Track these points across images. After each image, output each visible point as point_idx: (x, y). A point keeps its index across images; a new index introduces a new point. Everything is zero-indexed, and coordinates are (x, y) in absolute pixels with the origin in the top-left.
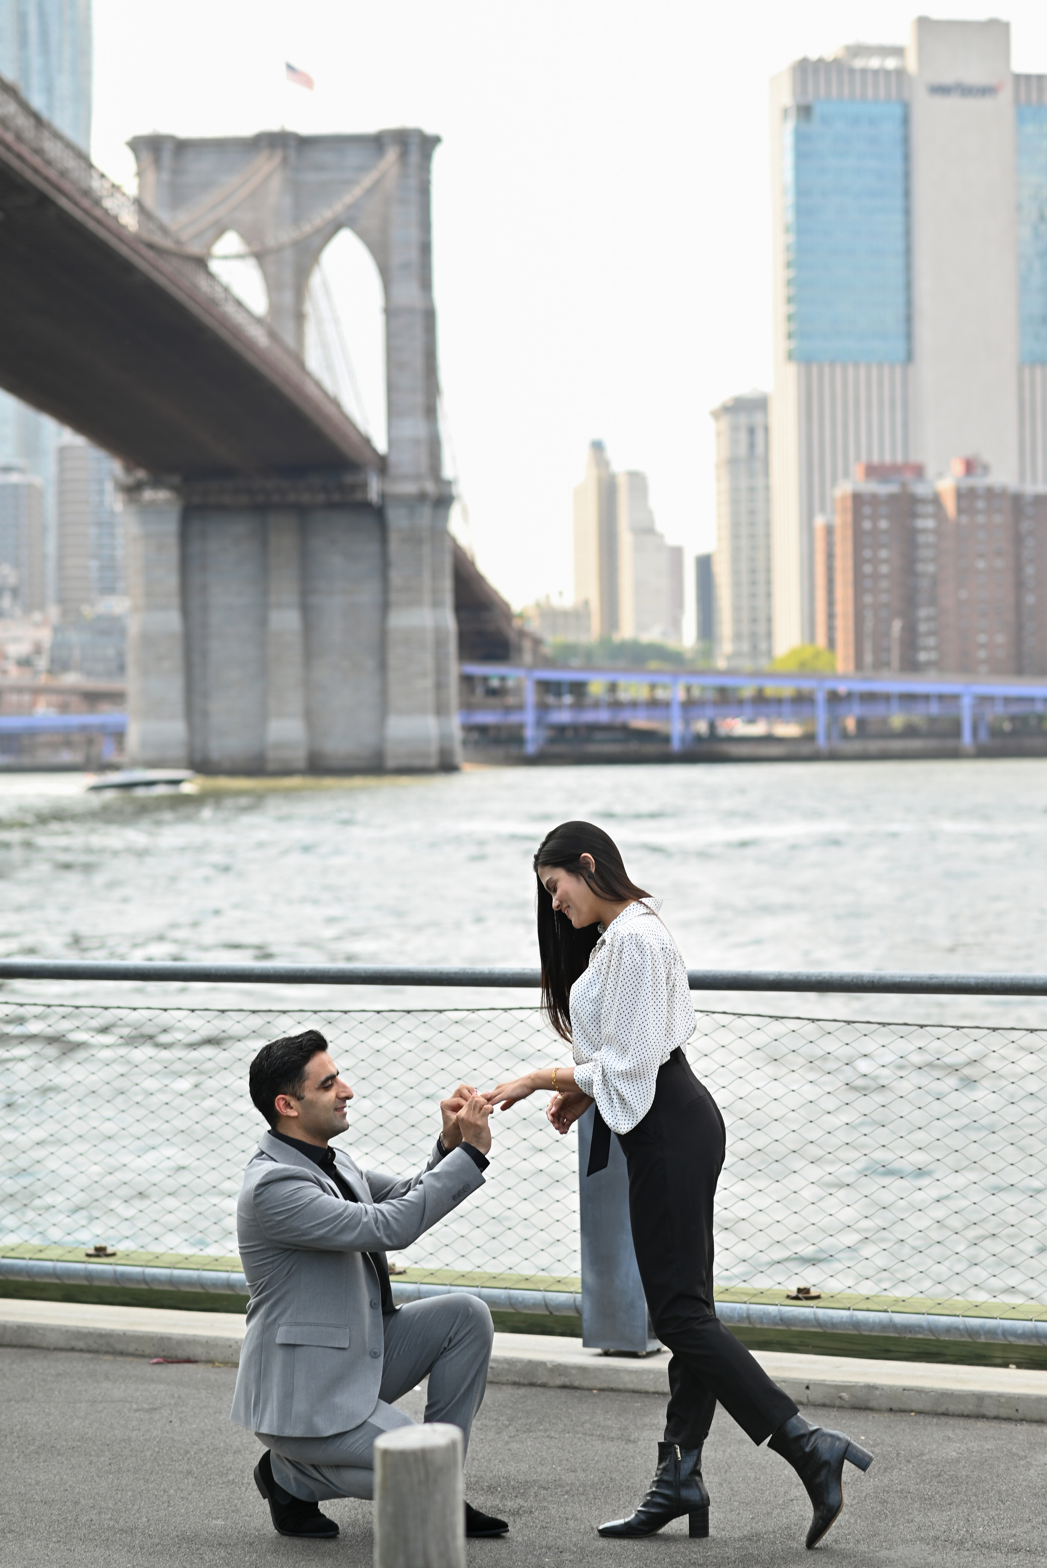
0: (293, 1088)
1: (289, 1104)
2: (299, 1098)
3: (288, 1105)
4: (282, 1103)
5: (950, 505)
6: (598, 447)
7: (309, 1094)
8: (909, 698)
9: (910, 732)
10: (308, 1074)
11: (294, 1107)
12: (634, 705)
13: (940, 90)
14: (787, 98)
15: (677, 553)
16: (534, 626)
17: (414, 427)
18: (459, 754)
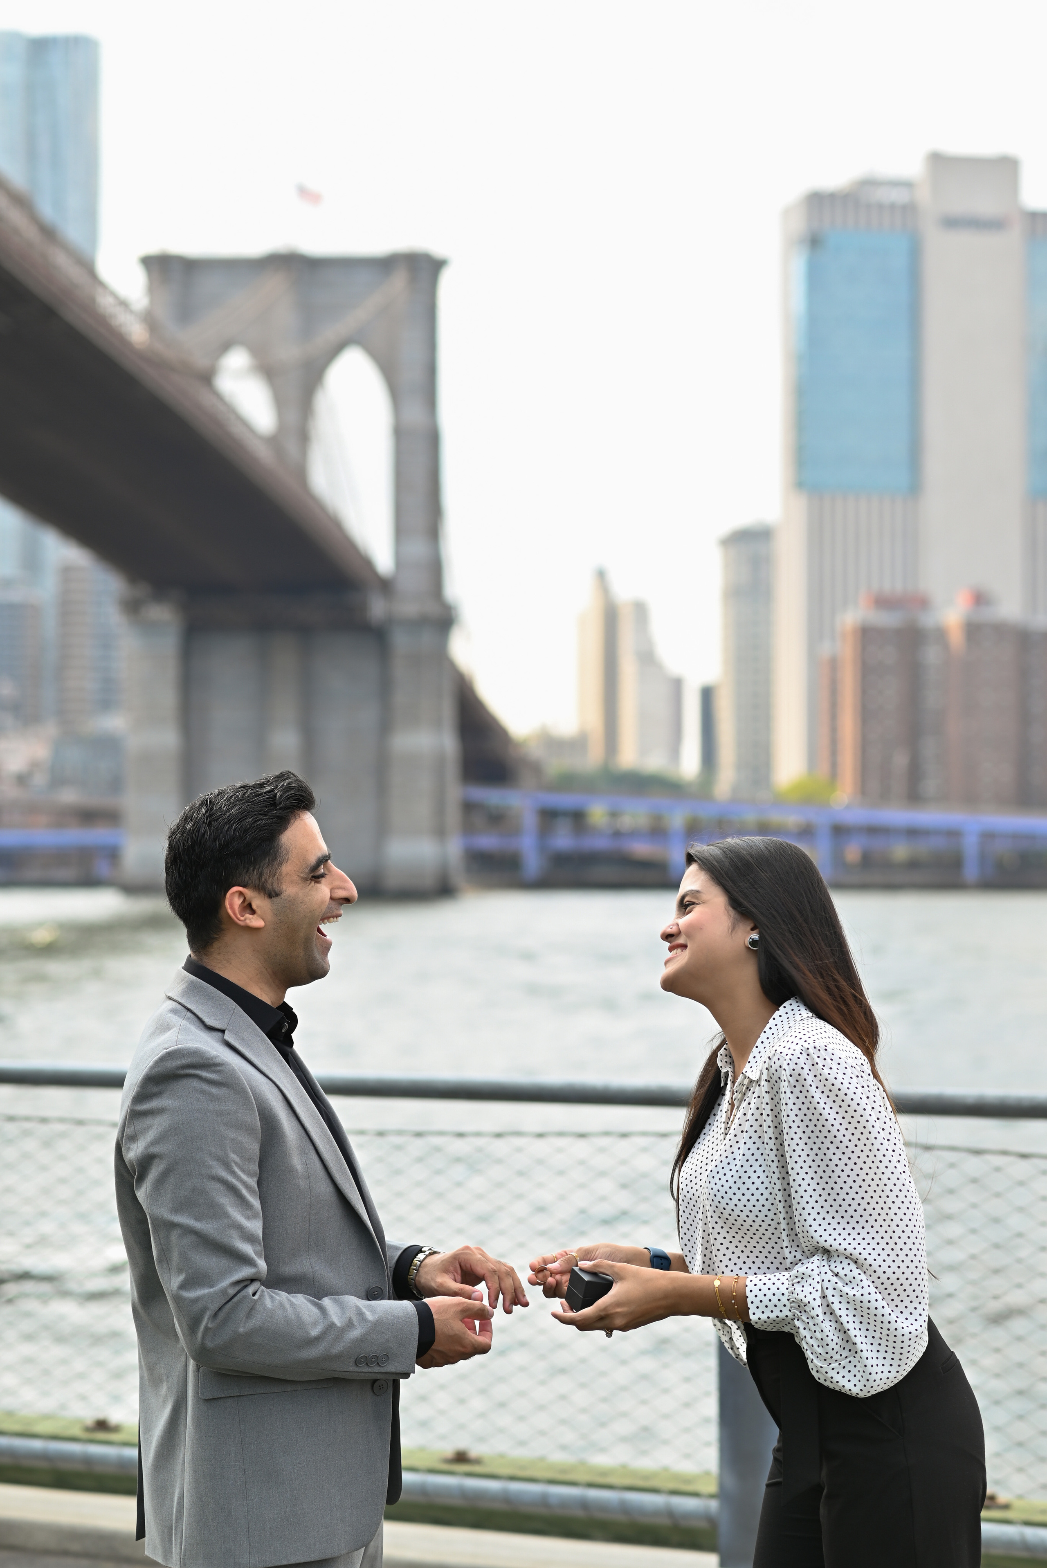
0: (261, 875)
1: (250, 905)
2: (272, 894)
3: (248, 907)
4: (238, 901)
5: (956, 638)
6: (601, 575)
7: (290, 889)
8: (912, 833)
9: (913, 864)
10: (288, 853)
11: (258, 911)
12: (634, 834)
13: (952, 223)
14: (799, 224)
15: (677, 685)
16: (536, 752)
17: (417, 549)
18: (458, 878)
